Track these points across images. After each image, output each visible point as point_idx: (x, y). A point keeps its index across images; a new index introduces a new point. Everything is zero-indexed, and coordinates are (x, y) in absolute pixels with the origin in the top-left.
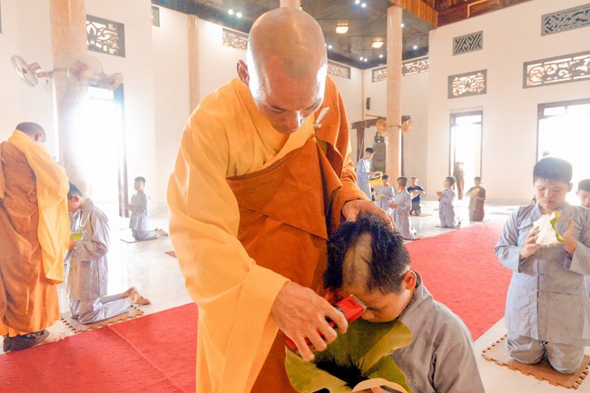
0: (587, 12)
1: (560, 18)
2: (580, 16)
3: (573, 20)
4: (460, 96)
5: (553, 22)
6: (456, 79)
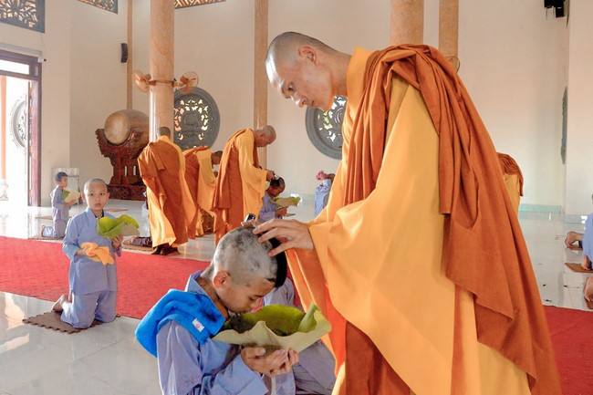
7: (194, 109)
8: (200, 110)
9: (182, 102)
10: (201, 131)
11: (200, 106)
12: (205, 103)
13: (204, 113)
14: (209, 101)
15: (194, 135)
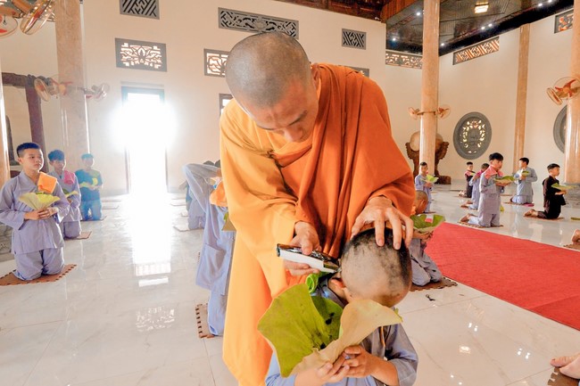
0: (253, 20)
1: (234, 16)
2: (250, 22)
3: (243, 23)
4: (131, 67)
5: (228, 19)
6: (126, 45)
7: (476, 127)
8: (480, 128)
9: (468, 123)
10: (479, 142)
11: (480, 124)
12: (483, 123)
13: (482, 129)
14: (485, 121)
15: (475, 144)
